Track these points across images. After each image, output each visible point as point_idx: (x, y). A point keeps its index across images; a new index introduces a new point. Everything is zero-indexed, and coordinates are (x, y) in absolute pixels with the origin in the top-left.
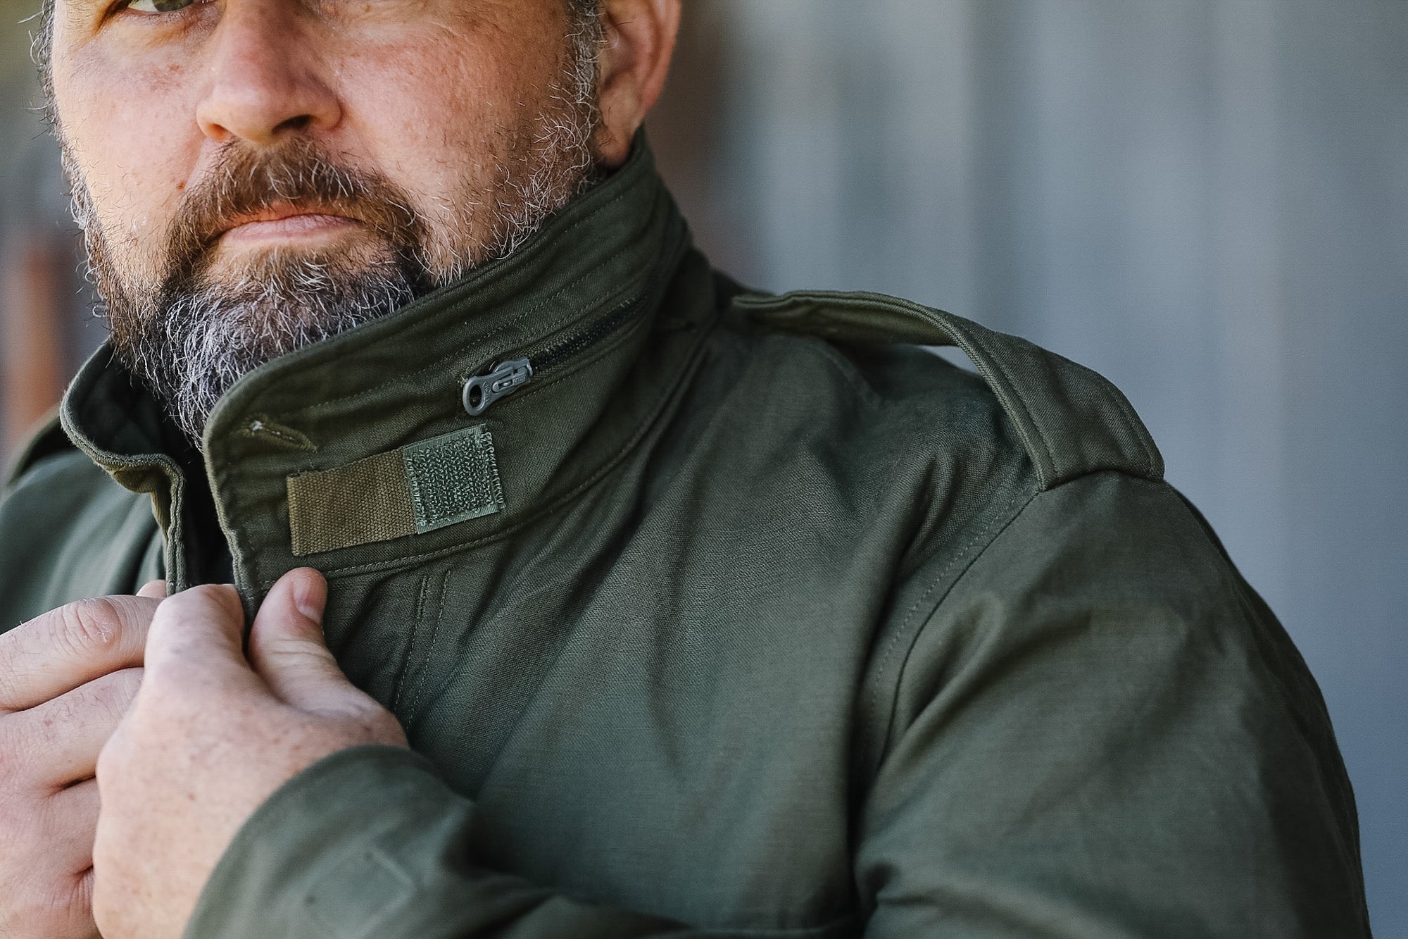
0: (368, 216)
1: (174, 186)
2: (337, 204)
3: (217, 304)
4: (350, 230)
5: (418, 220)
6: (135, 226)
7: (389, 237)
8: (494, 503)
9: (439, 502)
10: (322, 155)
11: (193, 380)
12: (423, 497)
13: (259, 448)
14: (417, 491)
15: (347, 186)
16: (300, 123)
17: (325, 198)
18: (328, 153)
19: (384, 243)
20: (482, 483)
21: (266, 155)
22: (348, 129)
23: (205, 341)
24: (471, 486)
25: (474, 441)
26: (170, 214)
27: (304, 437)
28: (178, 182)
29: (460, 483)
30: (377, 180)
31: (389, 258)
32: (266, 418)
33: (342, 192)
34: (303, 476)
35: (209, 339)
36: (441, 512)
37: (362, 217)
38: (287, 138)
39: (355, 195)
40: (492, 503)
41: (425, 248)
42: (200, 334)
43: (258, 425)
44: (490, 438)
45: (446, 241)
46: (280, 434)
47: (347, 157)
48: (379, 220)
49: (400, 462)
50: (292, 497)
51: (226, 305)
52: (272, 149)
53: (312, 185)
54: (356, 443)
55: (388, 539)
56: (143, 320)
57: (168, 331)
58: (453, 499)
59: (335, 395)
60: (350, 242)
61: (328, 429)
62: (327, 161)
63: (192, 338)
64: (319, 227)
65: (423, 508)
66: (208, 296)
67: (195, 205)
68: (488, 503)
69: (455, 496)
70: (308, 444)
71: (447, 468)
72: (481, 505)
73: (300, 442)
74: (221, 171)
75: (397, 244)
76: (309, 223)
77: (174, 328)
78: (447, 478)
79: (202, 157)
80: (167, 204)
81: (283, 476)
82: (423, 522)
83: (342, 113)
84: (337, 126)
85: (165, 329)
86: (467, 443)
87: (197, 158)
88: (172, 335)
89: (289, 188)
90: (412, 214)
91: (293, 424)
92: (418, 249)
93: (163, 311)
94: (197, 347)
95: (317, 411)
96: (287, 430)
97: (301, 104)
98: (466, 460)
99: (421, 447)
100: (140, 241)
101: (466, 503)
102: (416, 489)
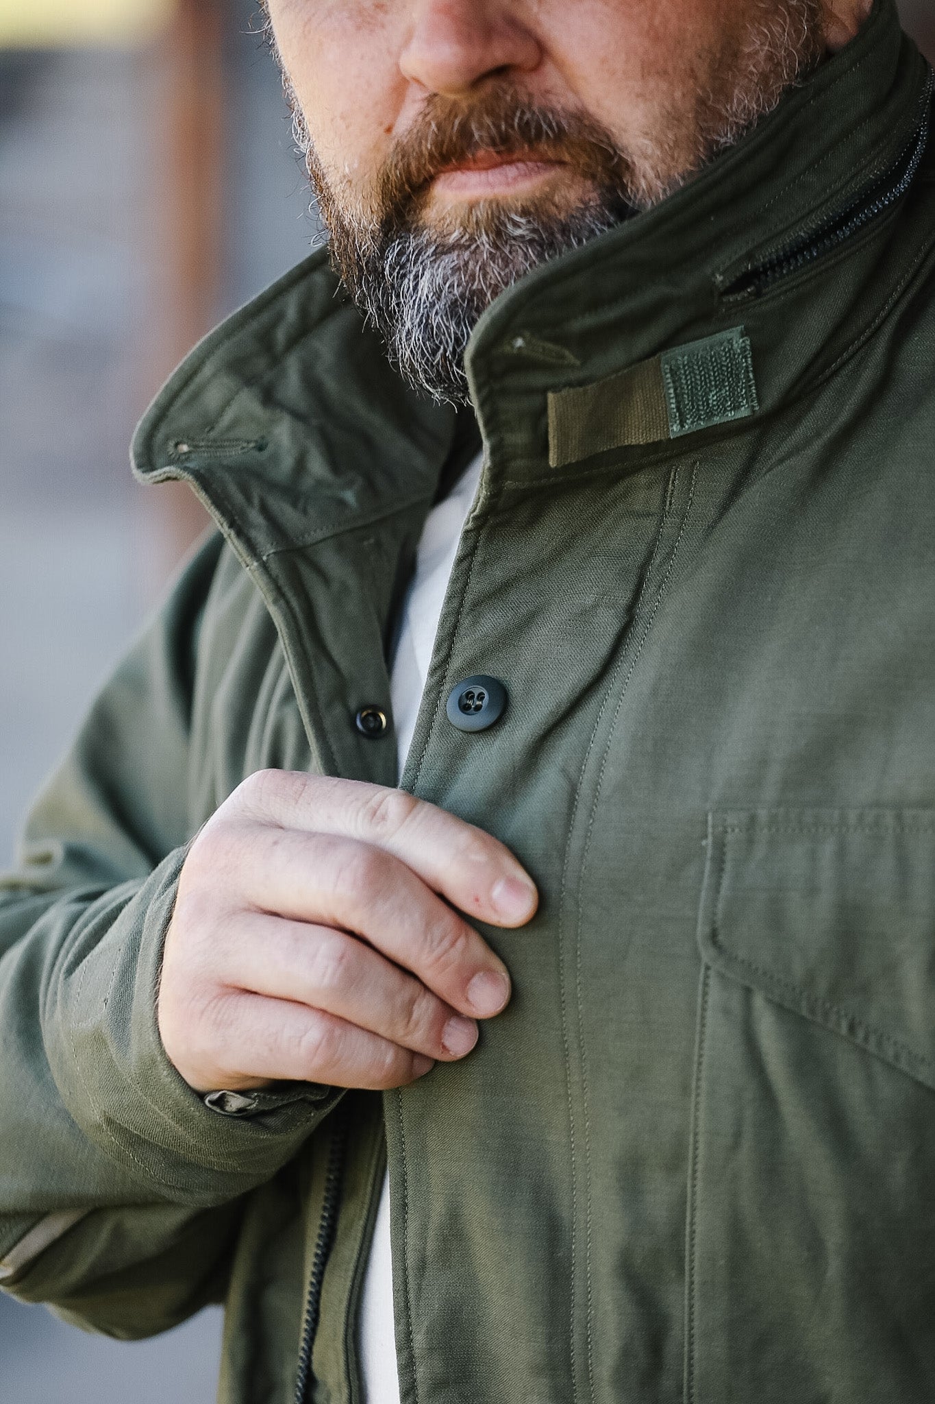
0: (572, 156)
1: (381, 130)
2: (543, 146)
3: (431, 250)
4: (554, 174)
5: (620, 158)
6: (347, 168)
7: (593, 177)
8: (749, 406)
9: (693, 408)
10: (525, 99)
11: (408, 325)
12: (678, 402)
13: (521, 364)
14: (672, 398)
15: (550, 126)
16: (501, 71)
17: (530, 143)
18: (530, 95)
19: (589, 183)
20: (738, 387)
21: (469, 106)
22: (549, 68)
23: (420, 287)
24: (726, 391)
25: (732, 346)
26: (380, 158)
27: (567, 353)
28: (386, 125)
29: (716, 388)
30: (582, 118)
31: (594, 198)
32: (527, 334)
33: (547, 132)
34: (564, 392)
35: (424, 283)
36: (695, 417)
37: (567, 158)
38: (489, 86)
39: (560, 136)
40: (747, 406)
41: (629, 185)
42: (416, 277)
43: (519, 342)
44: (748, 342)
45: (651, 174)
46: (545, 349)
47: (551, 97)
48: (583, 159)
49: (658, 369)
50: (551, 413)
51: (443, 250)
52: (475, 99)
53: (515, 134)
54: (616, 355)
55: (642, 443)
56: (364, 256)
57: (387, 272)
58: (708, 404)
59: (595, 305)
60: (554, 187)
61: (590, 342)
62: (530, 106)
63: (408, 283)
64: (520, 175)
65: (677, 414)
66: (424, 239)
67: (402, 152)
68: (743, 406)
69: (711, 402)
70: (570, 358)
71: (704, 375)
72: (736, 408)
73: (563, 357)
74: (428, 119)
75: (602, 185)
76: (511, 171)
77: (392, 268)
78: (703, 384)
79: (408, 100)
80: (376, 148)
81: (544, 391)
82: (675, 428)
83: (542, 51)
84: (537, 67)
85: (384, 269)
86: (725, 349)
87: (403, 101)
88: (391, 275)
89: (493, 140)
90: (615, 152)
91: (556, 340)
92: (624, 188)
93: (382, 250)
94: (414, 290)
95: (581, 323)
96: (550, 346)
97: (499, 53)
98: (722, 366)
99: (679, 355)
100: (354, 182)
101: (721, 407)
102: (672, 396)
